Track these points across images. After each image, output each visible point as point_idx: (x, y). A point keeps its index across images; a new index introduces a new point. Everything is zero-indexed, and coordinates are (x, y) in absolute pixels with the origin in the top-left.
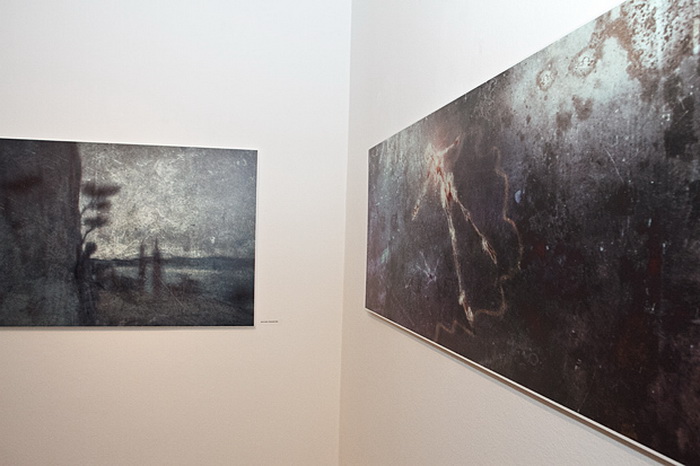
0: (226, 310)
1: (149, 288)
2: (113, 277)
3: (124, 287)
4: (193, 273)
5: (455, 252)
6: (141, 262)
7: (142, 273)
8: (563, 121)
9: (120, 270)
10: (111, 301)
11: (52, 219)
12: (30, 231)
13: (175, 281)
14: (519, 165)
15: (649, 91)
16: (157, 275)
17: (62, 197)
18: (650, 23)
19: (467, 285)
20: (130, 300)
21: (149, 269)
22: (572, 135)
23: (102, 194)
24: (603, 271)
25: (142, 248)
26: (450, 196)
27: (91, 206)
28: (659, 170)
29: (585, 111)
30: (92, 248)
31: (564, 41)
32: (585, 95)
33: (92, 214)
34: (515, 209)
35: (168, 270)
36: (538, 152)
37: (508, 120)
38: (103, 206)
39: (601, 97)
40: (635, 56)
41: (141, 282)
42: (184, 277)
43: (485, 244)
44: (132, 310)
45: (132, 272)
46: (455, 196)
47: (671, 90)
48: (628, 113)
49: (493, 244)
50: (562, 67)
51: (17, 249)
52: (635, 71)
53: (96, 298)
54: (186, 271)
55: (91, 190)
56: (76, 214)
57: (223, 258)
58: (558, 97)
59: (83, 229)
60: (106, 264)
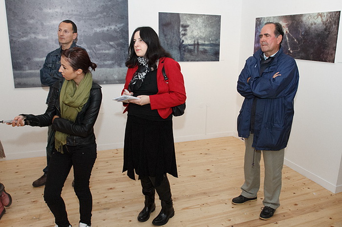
0: (213, 57)
1: (196, 52)
2: (188, 49)
3: (190, 51)
4: (206, 48)
5: (288, 41)
6: (194, 45)
7: (194, 48)
8: (312, 24)
9: (189, 47)
10: (187, 55)
11: (174, 34)
12: (169, 37)
13: (202, 50)
14: (303, 29)
15: (323, 24)
16: (198, 48)
17: (176, 28)
18: (324, 16)
19: (290, 47)
20: (192, 55)
21: (196, 47)
22: (313, 26)
23: (185, 27)
24: (316, 43)
25: (194, 41)
26: (287, 32)
27: (183, 30)
28: (324, 32)
29: (315, 24)
30: (183, 41)
31: (313, 14)
32: (315, 22)
33: (183, 32)
34: (302, 35)
35: (200, 47)
36: (307, 27)
37: (302, 22)
38: (185, 30)
39: (317, 23)
40: (322, 19)
41: (194, 50)
42: (204, 49)
43: (295, 40)
44: (192, 57)
45: (192, 48)
46: (288, 32)
47: (326, 24)
48: (321, 25)
49: (297, 40)
50: (312, 17)
51: (166, 42)
52: (322, 21)
53: (184, 54)
54: (204, 47)
55: (183, 26)
56: (179, 32)
57: (213, 44)
58: (311, 21)
59: (181, 36)
60: (186, 46)
